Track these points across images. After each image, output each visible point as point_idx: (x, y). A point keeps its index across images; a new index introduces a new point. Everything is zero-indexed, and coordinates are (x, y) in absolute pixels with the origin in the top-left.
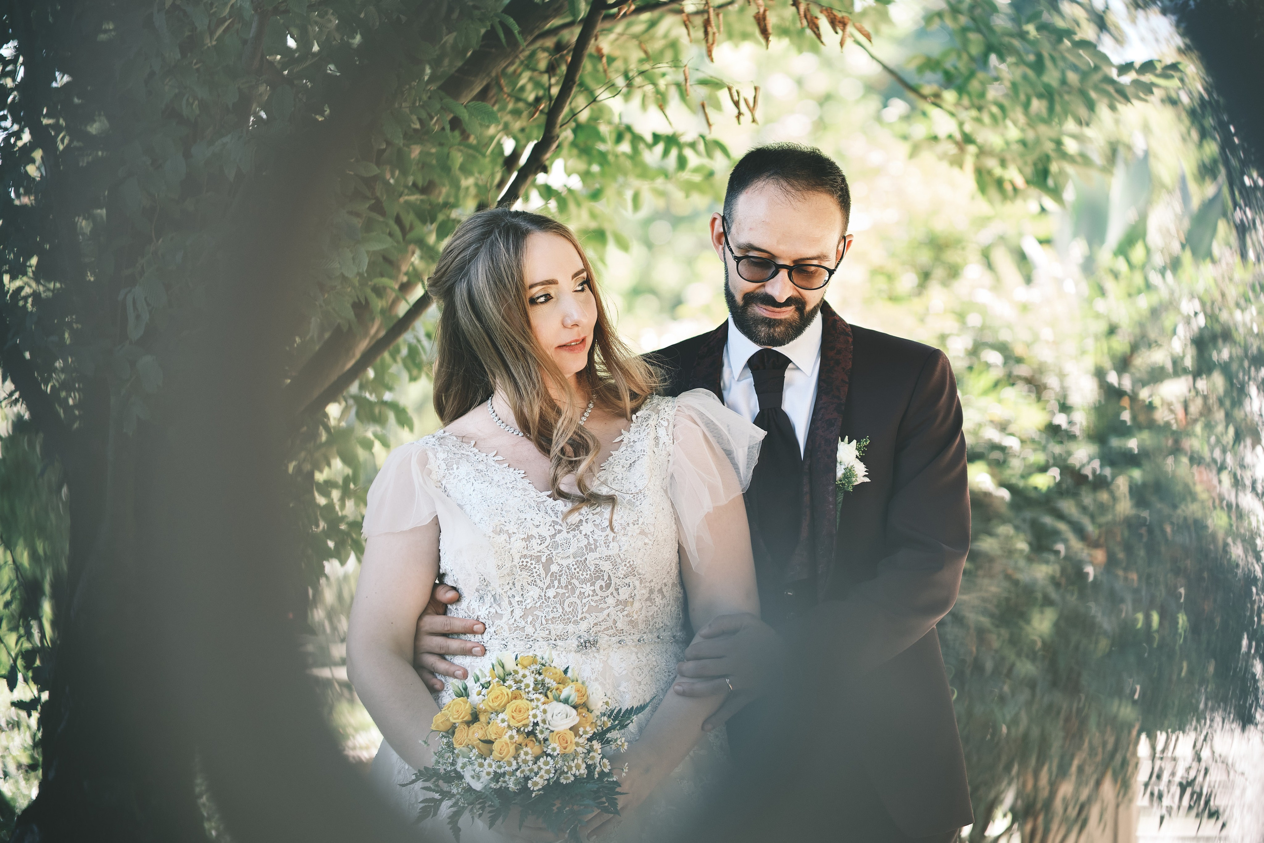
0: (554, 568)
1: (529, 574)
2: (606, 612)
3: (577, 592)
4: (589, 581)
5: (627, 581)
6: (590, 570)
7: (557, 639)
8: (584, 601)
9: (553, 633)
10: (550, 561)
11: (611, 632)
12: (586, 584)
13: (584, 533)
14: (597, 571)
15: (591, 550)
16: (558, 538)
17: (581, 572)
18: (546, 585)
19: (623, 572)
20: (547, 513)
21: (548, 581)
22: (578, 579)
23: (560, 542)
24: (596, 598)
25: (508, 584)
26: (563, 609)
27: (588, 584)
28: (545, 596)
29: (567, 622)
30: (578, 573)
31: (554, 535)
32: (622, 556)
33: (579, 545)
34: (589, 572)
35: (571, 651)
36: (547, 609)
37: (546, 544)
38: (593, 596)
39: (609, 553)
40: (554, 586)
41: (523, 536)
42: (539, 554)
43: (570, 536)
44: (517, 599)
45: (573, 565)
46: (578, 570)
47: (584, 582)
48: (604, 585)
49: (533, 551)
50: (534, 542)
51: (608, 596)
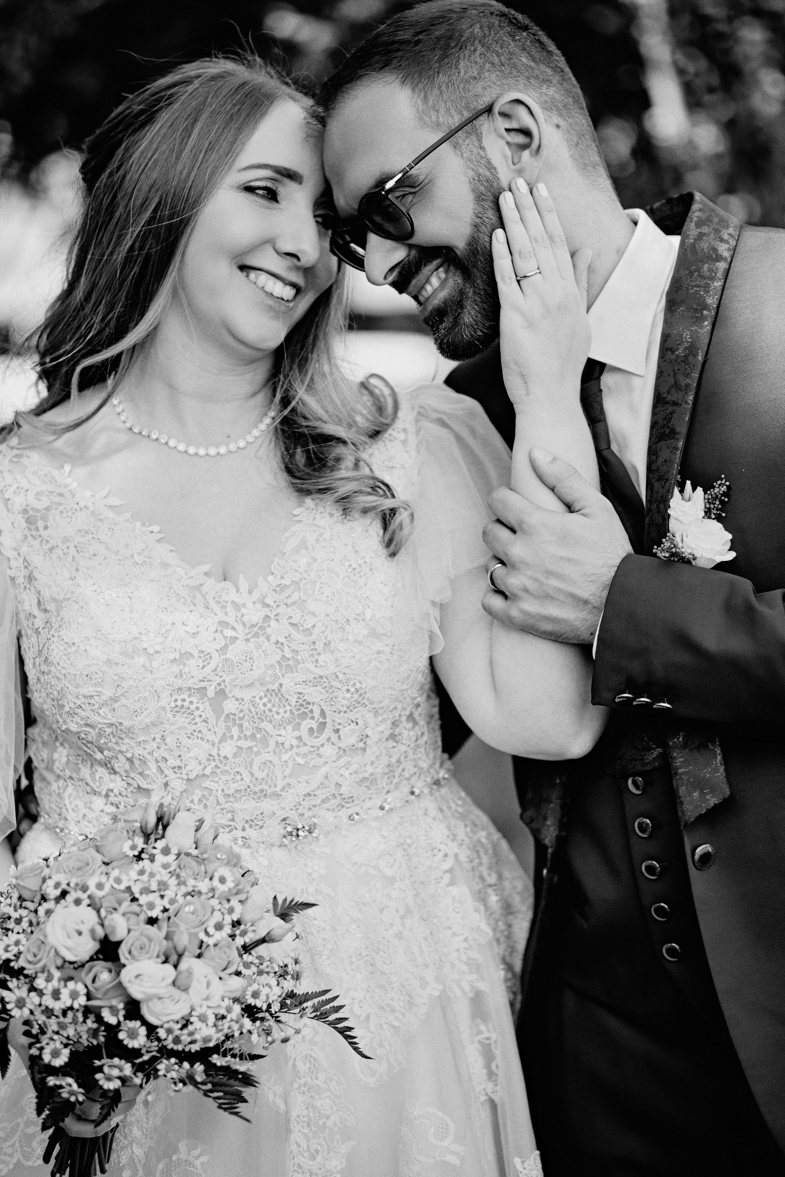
0: (229, 706)
1: (188, 720)
2: (323, 770)
3: (272, 743)
4: (290, 722)
5: (352, 716)
6: (290, 705)
7: (247, 826)
8: (285, 757)
9: (240, 817)
10: (221, 693)
11: (334, 802)
12: (285, 728)
13: (273, 639)
14: (302, 705)
15: (290, 669)
16: (234, 652)
17: (274, 709)
18: (219, 736)
19: (345, 702)
20: (207, 608)
21: (221, 729)
22: (271, 722)
23: (235, 660)
24: (304, 750)
25: (154, 739)
26: (252, 774)
27: (290, 728)
28: (219, 755)
29: (260, 797)
30: (270, 710)
31: (224, 649)
32: (341, 676)
33: (267, 662)
34: (288, 708)
35: (272, 845)
36: (225, 778)
37: (212, 666)
38: (298, 747)
39: (319, 672)
40: (232, 737)
41: (172, 656)
42: (202, 684)
43: (251, 645)
44: (172, 762)
45: (261, 698)
46: (269, 705)
47: (281, 725)
48: (315, 726)
49: (193, 680)
50: (193, 664)
51: (322, 745)
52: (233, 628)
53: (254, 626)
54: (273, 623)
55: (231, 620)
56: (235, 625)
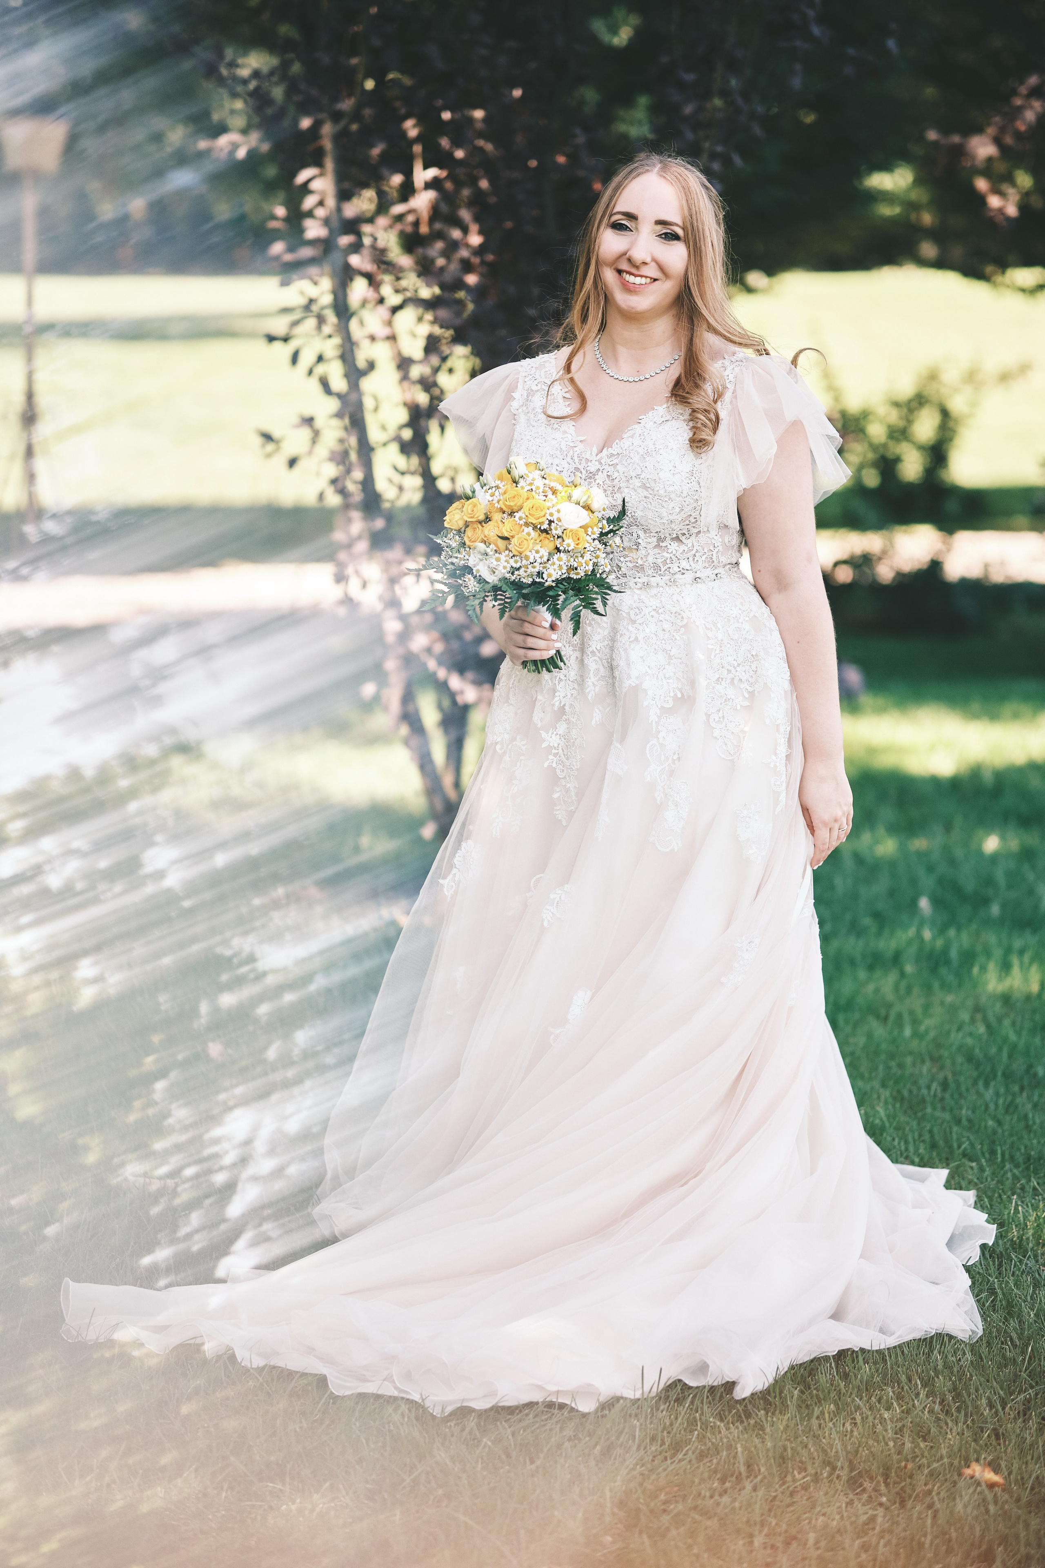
52: (581, 472)
53: (591, 473)
54: (600, 473)
55: (581, 467)
56: (582, 470)
